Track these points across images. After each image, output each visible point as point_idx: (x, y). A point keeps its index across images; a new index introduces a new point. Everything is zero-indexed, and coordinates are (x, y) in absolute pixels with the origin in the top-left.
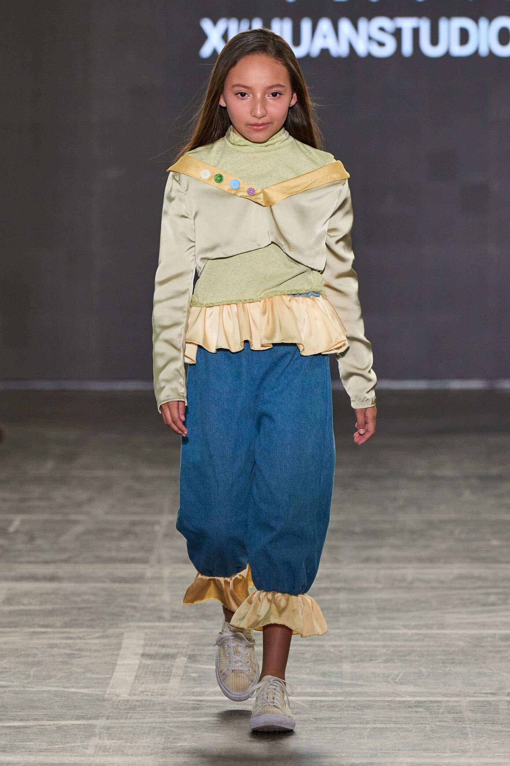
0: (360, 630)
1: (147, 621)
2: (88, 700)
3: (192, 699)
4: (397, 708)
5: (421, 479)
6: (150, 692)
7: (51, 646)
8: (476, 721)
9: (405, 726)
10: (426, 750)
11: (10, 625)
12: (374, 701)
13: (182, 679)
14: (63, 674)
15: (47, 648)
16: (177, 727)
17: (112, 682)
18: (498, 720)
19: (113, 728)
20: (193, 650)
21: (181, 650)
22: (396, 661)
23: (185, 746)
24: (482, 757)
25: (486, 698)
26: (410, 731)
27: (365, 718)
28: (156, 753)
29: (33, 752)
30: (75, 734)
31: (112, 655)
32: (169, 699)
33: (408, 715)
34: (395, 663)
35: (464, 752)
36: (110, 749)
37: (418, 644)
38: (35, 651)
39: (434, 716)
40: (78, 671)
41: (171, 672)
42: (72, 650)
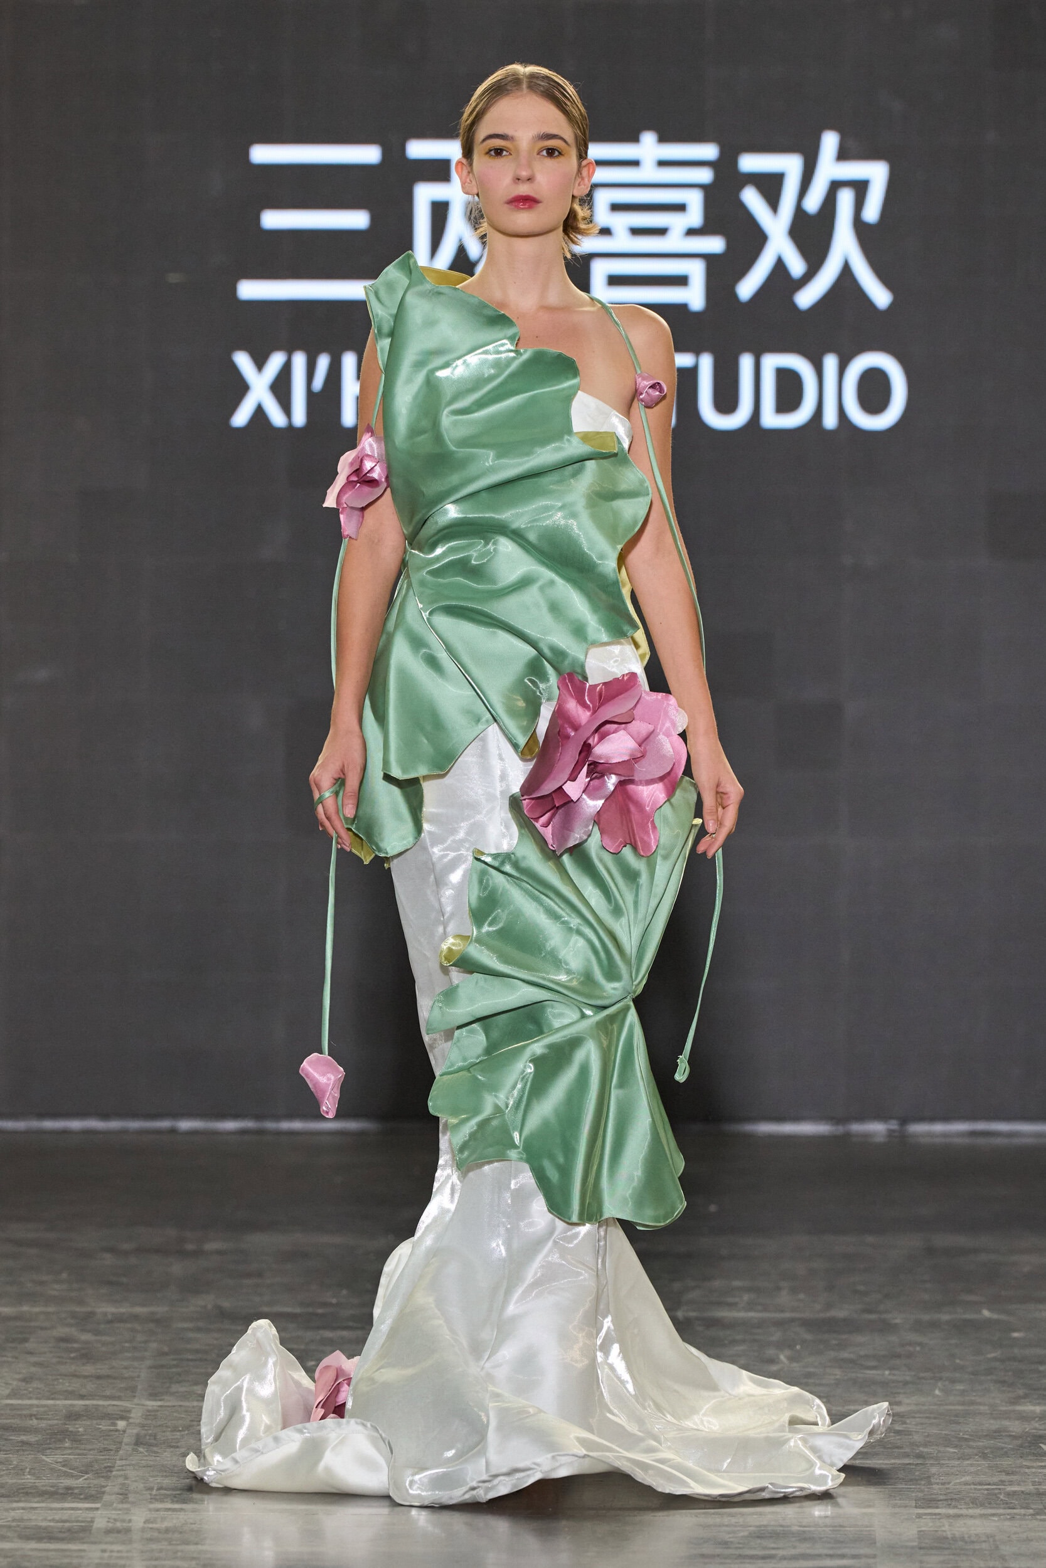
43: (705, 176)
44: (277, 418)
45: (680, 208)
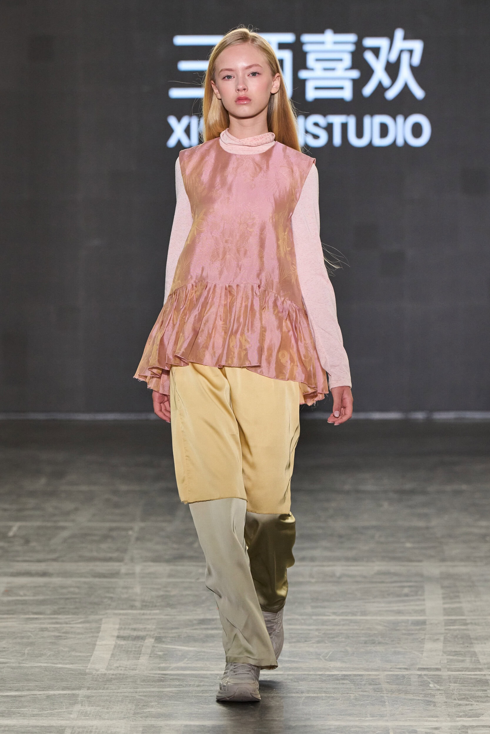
0: (297, 617)
1: (122, 609)
2: (72, 674)
3: (158, 673)
4: (327, 680)
5: (348, 492)
6: (124, 667)
7: (42, 630)
8: (392, 692)
9: (333, 695)
10: (350, 715)
11: (8, 612)
12: (308, 675)
13: (150, 656)
14: (52, 653)
15: (39, 631)
16: (145, 696)
17: (92, 659)
18: (410, 691)
19: (93, 696)
20: (160, 633)
21: (149, 633)
22: (327, 642)
23: (152, 711)
24: (397, 720)
25: (400, 672)
26: (337, 700)
27: (300, 689)
28: (127, 718)
29: (27, 716)
30: (62, 702)
31: (93, 637)
32: (139, 673)
33: (336, 686)
34: (326, 643)
35: (382, 716)
36: (90, 714)
37: (345, 627)
38: (29, 634)
39: (357, 687)
40: (64, 650)
41: (141, 651)
42: (59, 633)
43: (351, 48)
44: (185, 142)
45: (340, 60)
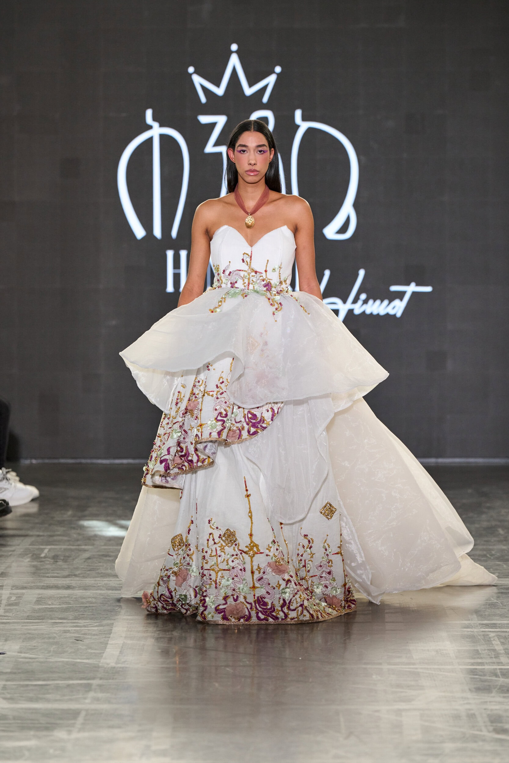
2: (88, 667)
7: (65, 632)
11: (38, 618)
14: (72, 650)
15: (63, 633)
17: (104, 655)
19: (103, 685)
21: (150, 634)
28: (131, 702)
29: (50, 701)
30: (79, 690)
31: (106, 637)
32: (141, 666)
36: (101, 699)
38: (55, 635)
40: (83, 648)
41: (143, 649)
42: (79, 634)
